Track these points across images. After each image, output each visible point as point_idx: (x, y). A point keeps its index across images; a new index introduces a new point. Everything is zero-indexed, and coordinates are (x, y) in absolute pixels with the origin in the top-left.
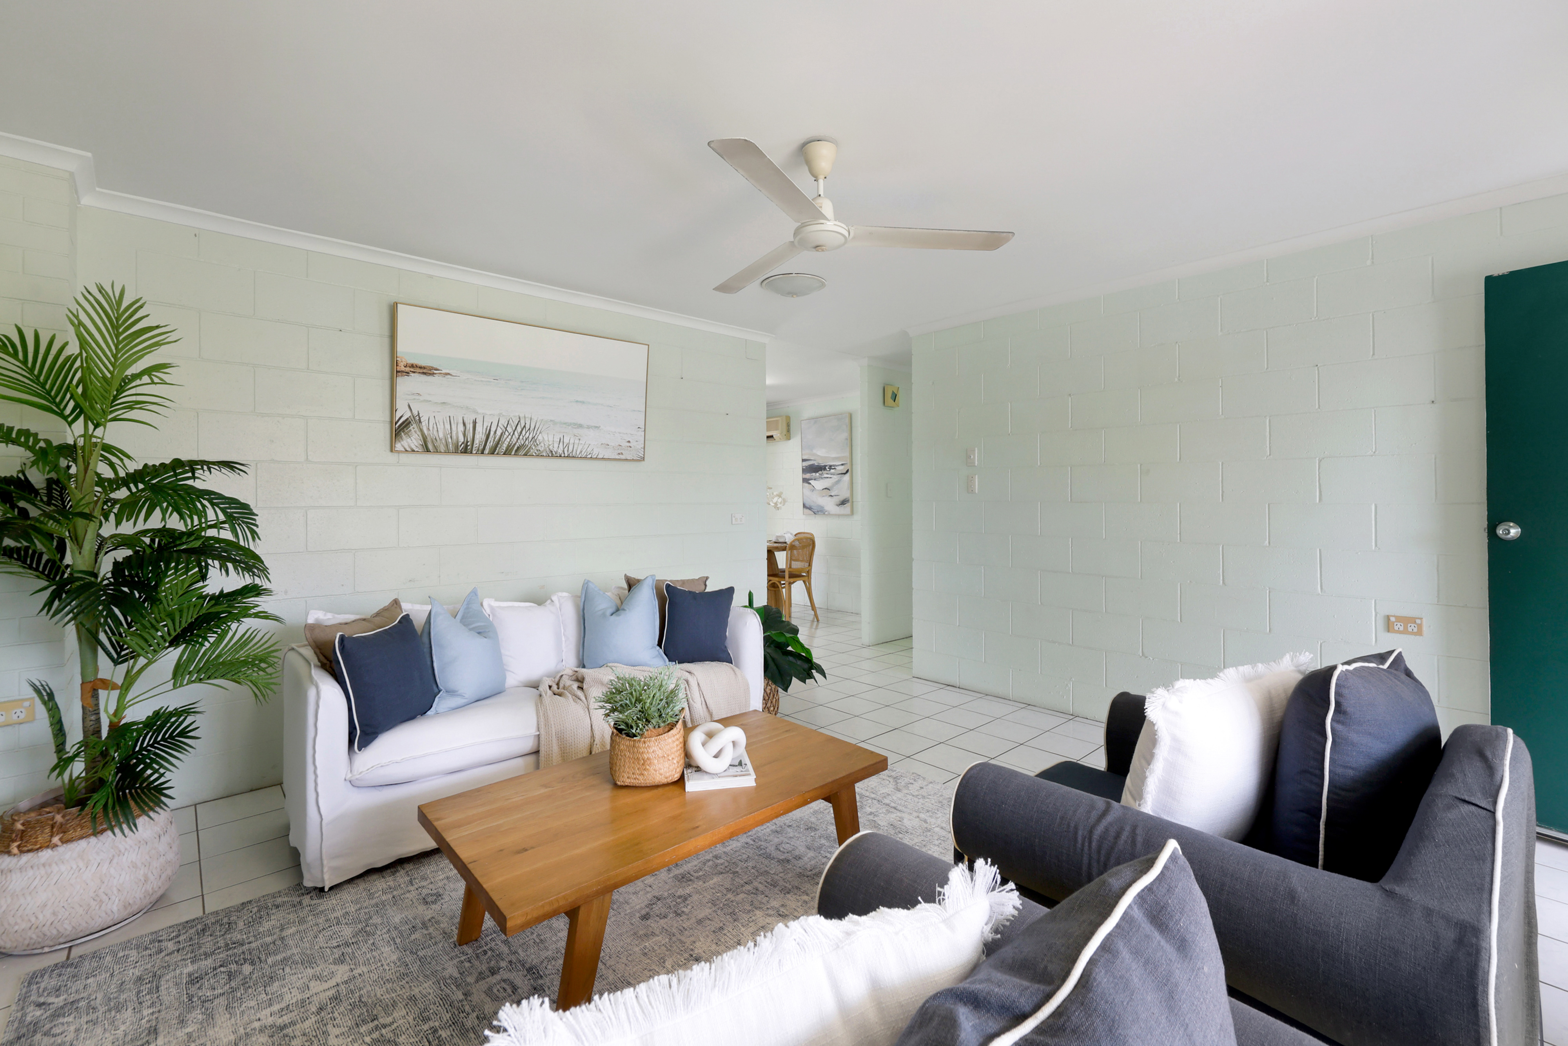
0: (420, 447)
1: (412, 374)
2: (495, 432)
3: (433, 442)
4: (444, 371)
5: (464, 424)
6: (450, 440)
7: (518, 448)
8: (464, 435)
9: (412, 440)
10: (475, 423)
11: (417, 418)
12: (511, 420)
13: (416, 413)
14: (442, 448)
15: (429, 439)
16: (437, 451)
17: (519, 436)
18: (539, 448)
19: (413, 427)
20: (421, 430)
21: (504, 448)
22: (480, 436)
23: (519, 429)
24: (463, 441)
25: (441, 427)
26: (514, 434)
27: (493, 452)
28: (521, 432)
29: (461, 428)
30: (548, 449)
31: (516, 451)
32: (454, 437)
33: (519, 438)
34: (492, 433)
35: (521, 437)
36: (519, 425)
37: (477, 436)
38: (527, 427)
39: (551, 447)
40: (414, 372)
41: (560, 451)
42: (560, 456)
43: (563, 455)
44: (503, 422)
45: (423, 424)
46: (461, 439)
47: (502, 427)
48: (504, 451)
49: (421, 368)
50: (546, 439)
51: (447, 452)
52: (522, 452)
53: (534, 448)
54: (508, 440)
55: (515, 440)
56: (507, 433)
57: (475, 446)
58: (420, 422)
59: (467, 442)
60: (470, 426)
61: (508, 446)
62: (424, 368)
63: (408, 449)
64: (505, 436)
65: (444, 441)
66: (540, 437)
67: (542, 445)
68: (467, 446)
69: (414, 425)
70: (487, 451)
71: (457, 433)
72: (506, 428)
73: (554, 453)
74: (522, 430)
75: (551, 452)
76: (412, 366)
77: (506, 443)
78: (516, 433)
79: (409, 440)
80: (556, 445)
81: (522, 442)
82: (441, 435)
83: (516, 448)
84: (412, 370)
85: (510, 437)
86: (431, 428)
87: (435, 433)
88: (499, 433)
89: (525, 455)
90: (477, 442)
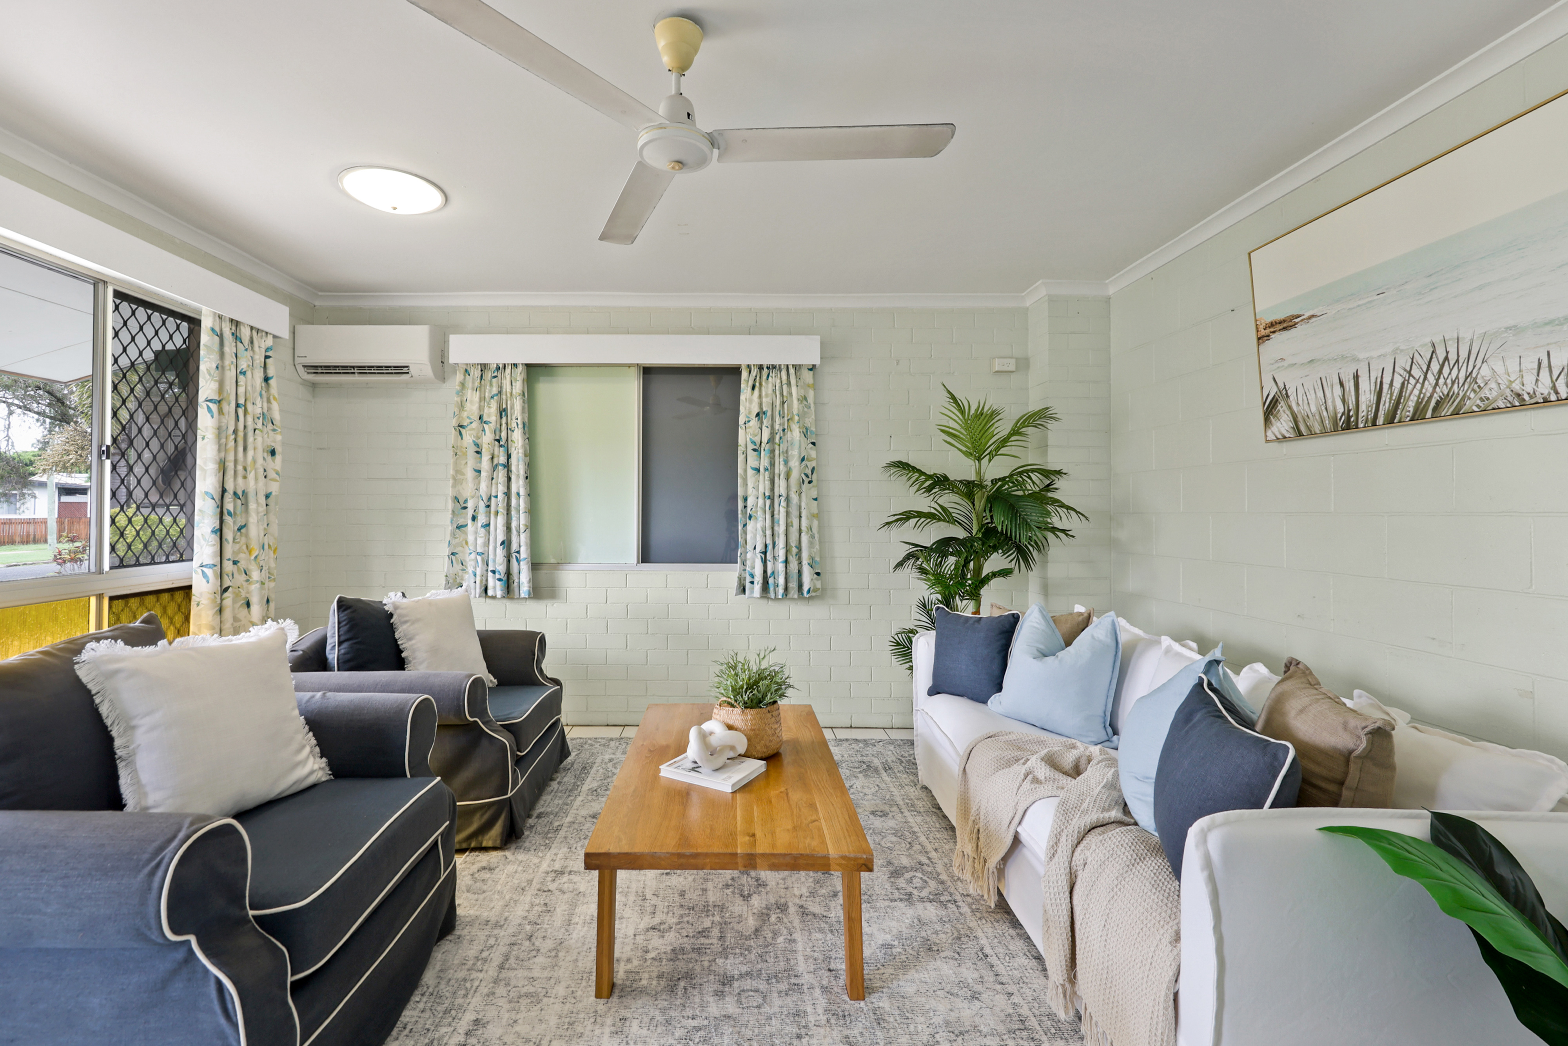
0: (1291, 431)
1: (1273, 336)
2: (1391, 385)
3: (1304, 420)
4: (1307, 315)
5: (1342, 384)
6: (1325, 413)
7: (1438, 403)
8: (1344, 401)
9: (1282, 425)
10: (1356, 377)
11: (1284, 392)
12: (1417, 355)
13: (1281, 386)
14: (1317, 428)
15: (1300, 419)
16: (1312, 434)
17: (1437, 380)
18: (1485, 393)
19: (1282, 406)
20: (1290, 408)
21: (1411, 409)
22: (1367, 397)
23: (1435, 367)
24: (1342, 410)
25: (1311, 396)
26: (1425, 378)
27: (1391, 420)
28: (1440, 372)
29: (1338, 391)
30: (1508, 392)
31: (1435, 409)
32: (1330, 408)
33: (1437, 384)
34: (1386, 387)
35: (1441, 381)
36: (1434, 359)
37: (1363, 399)
38: (1452, 357)
39: (1516, 387)
40: (1274, 332)
41: (1544, 388)
42: (1546, 401)
43: (1553, 397)
44: (1403, 362)
45: (1291, 398)
46: (1340, 409)
47: (1402, 372)
48: (1410, 414)
49: (1280, 323)
50: (1499, 369)
51: (1324, 433)
52: (1447, 410)
53: (1472, 395)
54: (1416, 392)
55: (1430, 389)
56: (1412, 381)
57: (1361, 415)
58: (1288, 396)
59: (1349, 411)
60: (1350, 385)
61: (1418, 403)
62: (1284, 321)
63: (1280, 436)
64: (1410, 387)
65: (1317, 417)
66: (1485, 371)
67: (1493, 385)
68: (1349, 417)
69: (1282, 403)
70: (1380, 420)
71: (1334, 401)
72: (1409, 373)
73: (1526, 397)
74: (1442, 366)
75: (1519, 395)
76: (1272, 325)
77: (1414, 398)
78: (1430, 376)
79: (1279, 424)
80: (1529, 380)
81: (1443, 390)
82: (1314, 409)
83: (1433, 403)
84: (1272, 330)
85: (1419, 386)
86: (1300, 402)
87: (1306, 407)
88: (1397, 385)
89: (1456, 413)
90: (1363, 407)
